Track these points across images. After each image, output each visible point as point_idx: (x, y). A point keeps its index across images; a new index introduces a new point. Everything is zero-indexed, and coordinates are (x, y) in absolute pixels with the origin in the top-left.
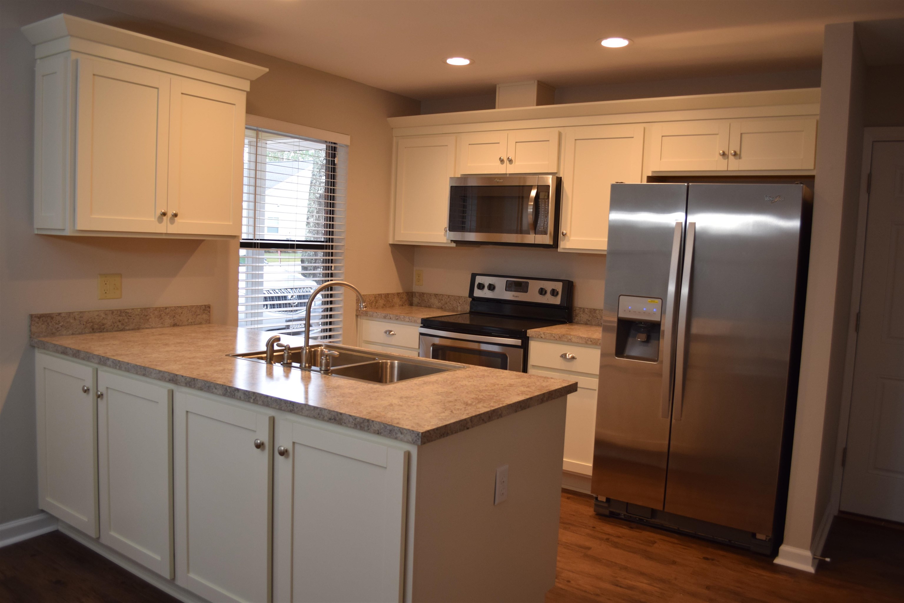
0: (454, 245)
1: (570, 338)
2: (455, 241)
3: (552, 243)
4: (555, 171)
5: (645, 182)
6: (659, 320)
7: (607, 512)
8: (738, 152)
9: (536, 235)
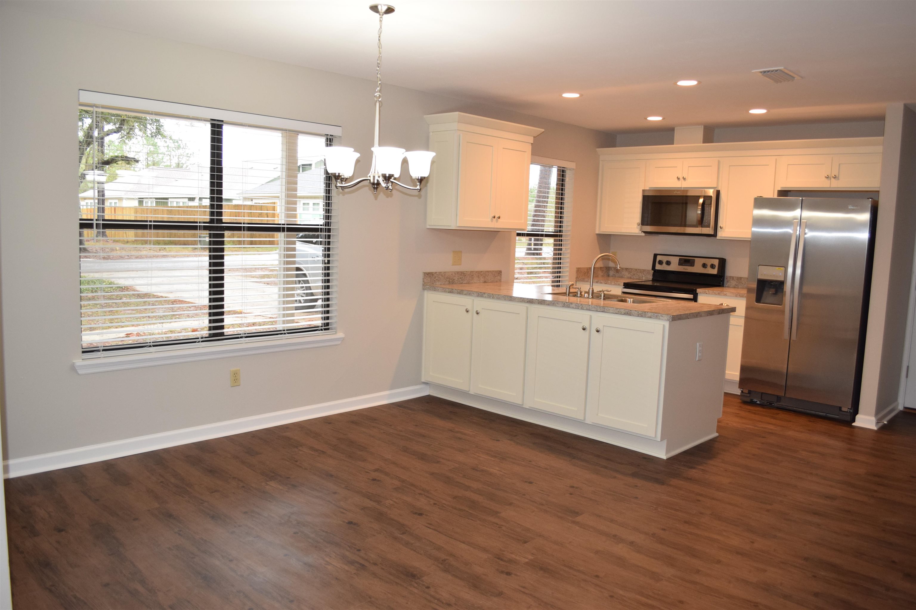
0: (643, 234)
1: (725, 293)
2: (645, 232)
3: (713, 233)
4: (715, 186)
5: (776, 197)
6: (783, 280)
7: (748, 400)
8: (837, 176)
9: (703, 228)
